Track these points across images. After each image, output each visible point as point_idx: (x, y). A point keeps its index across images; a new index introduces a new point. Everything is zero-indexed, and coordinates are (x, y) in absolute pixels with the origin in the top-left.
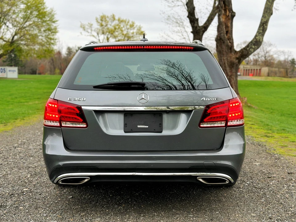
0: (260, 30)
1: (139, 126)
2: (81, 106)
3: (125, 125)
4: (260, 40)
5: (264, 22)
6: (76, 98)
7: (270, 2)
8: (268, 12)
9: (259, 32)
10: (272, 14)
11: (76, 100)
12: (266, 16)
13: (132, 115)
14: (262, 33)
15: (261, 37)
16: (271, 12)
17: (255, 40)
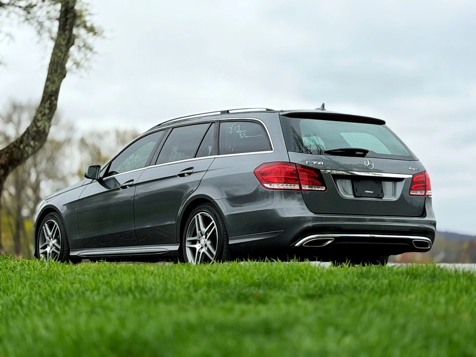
0: (44, 108)
1: (366, 192)
2: (319, 169)
3: (356, 190)
4: (44, 129)
5: (52, 91)
7: (62, 53)
8: (59, 71)
9: (43, 113)
10: (65, 76)
11: (314, 163)
12: (56, 80)
14: (49, 114)
15: (47, 124)
16: (64, 72)
17: (35, 129)
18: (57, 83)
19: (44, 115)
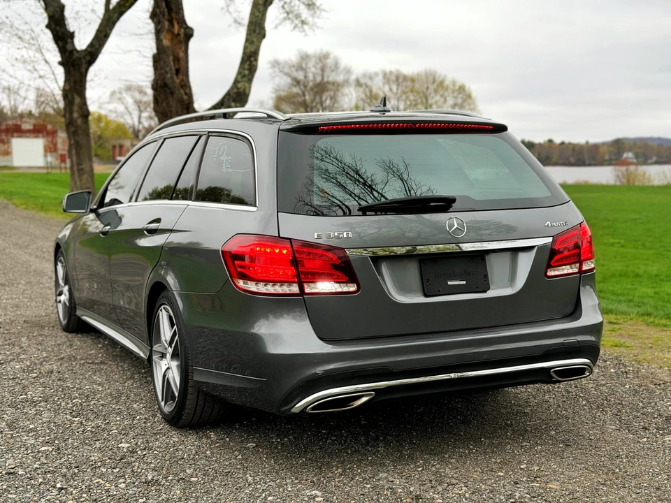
0: (244, 69)
1: (450, 283)
2: (344, 249)
3: (427, 282)
4: (244, 90)
5: (251, 52)
7: (260, 12)
8: (257, 31)
9: (243, 74)
10: (264, 36)
11: (332, 237)
12: (255, 40)
13: (435, 262)
14: (248, 75)
15: (247, 85)
16: (262, 33)
17: (235, 90)
18: (256, 43)
19: (244, 76)
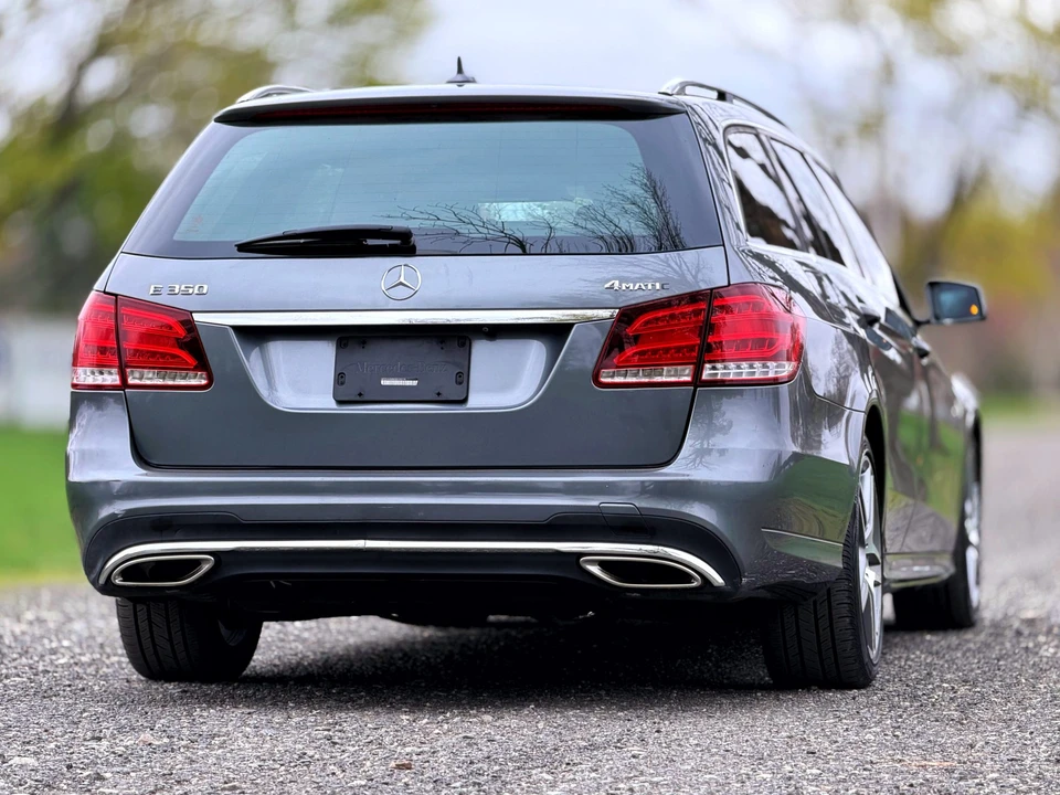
1: (385, 382)
2: (191, 312)
3: (340, 378)
6: (177, 287)
11: (177, 292)
13: (364, 343)
